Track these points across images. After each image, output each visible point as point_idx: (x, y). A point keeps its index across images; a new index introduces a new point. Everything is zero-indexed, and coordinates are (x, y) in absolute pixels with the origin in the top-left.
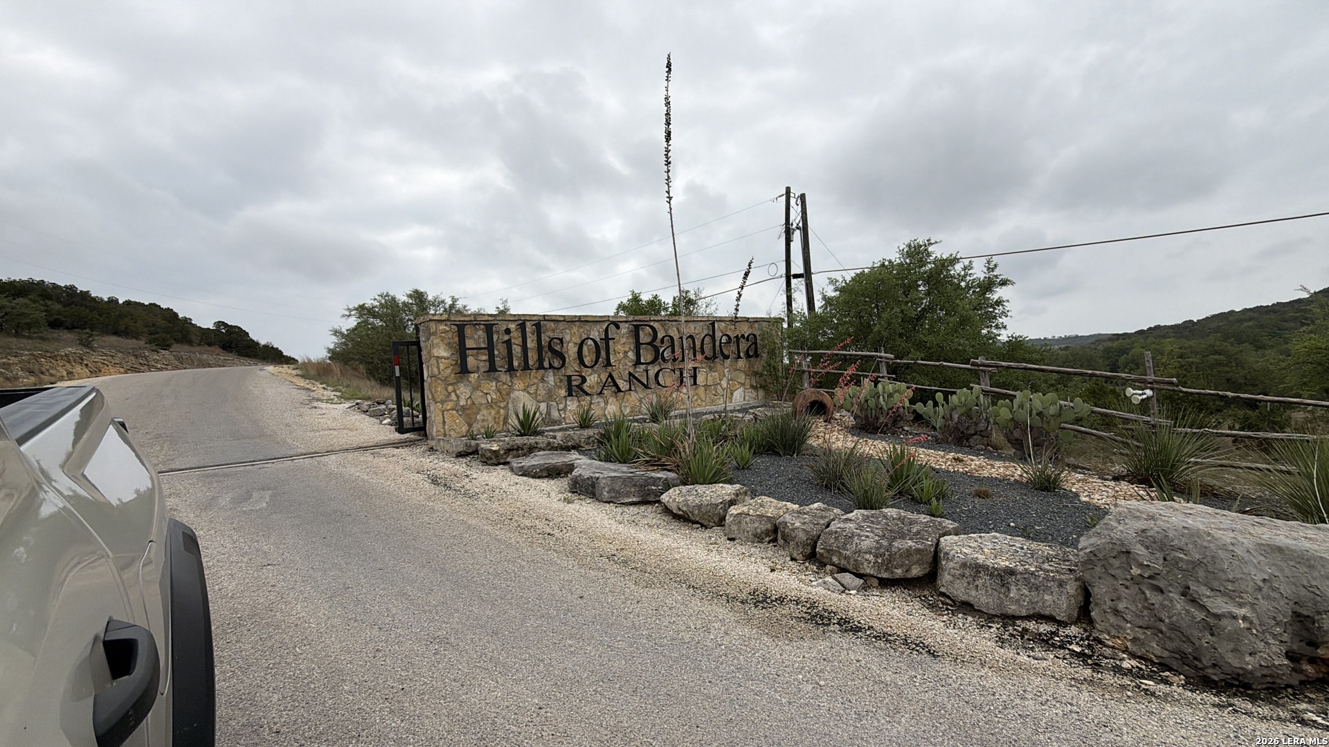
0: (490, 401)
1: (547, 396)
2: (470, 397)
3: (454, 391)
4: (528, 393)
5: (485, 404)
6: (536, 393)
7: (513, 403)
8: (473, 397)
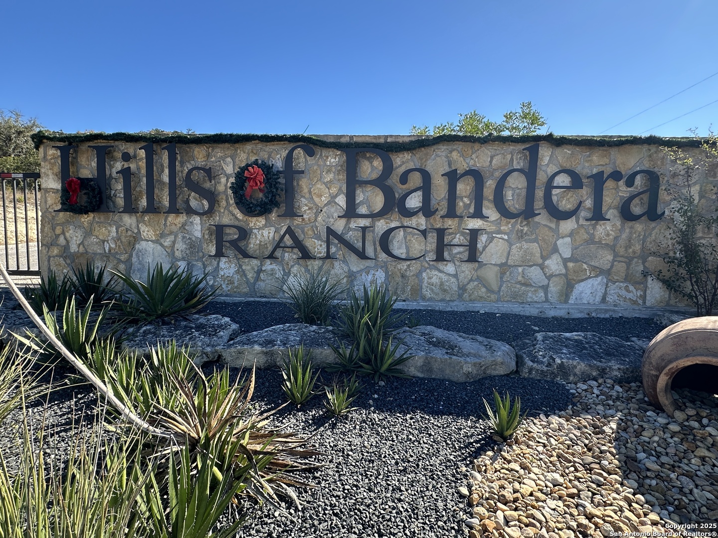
0: (107, 251)
1: (188, 252)
2: (82, 243)
3: (63, 233)
4: (161, 245)
5: (101, 254)
6: (173, 246)
7: (138, 257)
8: (86, 243)
